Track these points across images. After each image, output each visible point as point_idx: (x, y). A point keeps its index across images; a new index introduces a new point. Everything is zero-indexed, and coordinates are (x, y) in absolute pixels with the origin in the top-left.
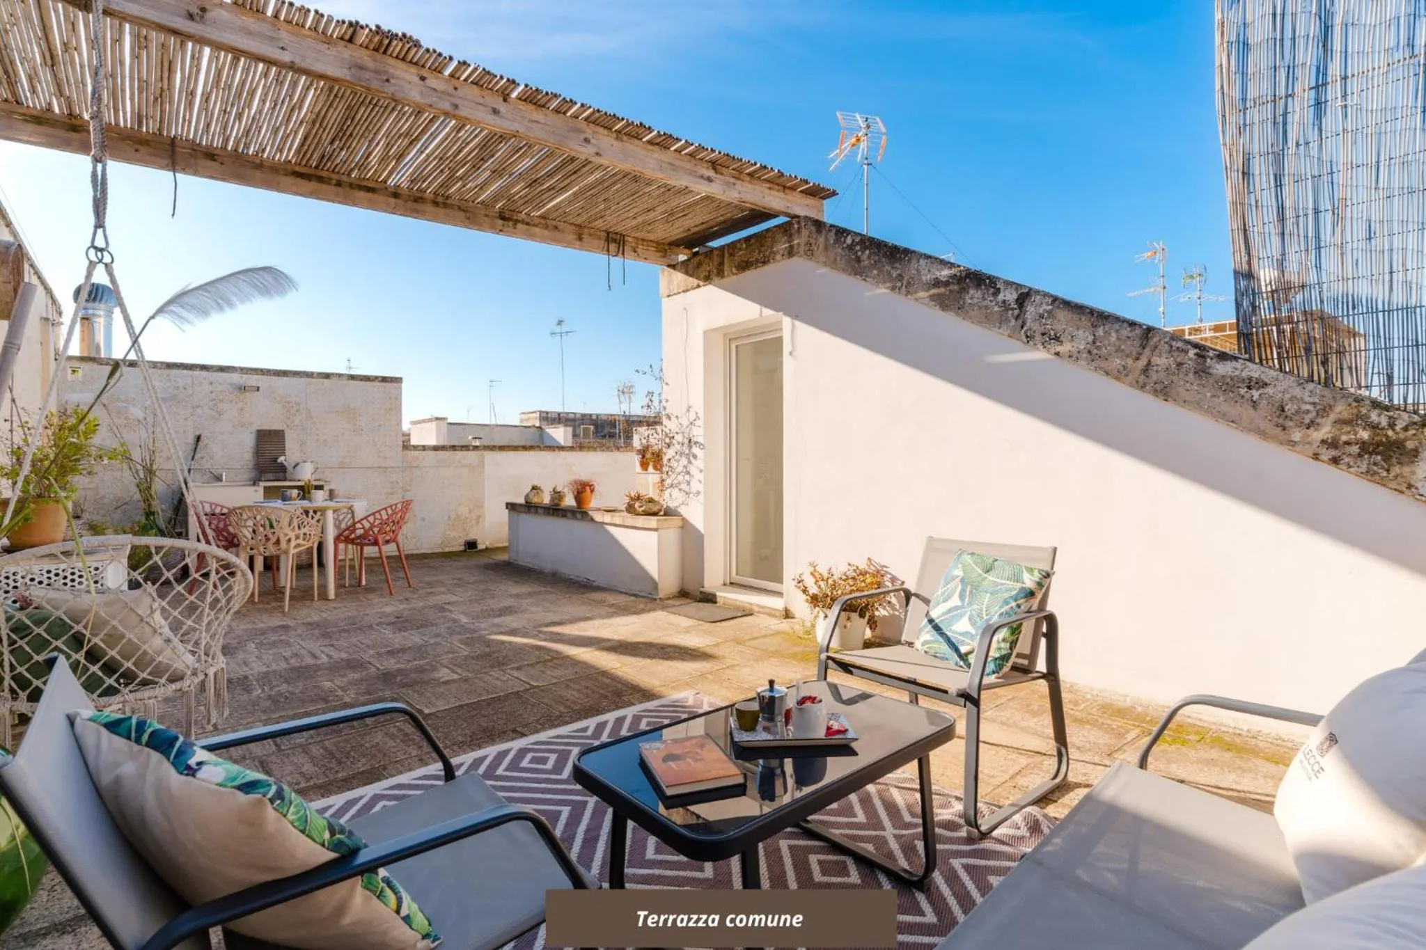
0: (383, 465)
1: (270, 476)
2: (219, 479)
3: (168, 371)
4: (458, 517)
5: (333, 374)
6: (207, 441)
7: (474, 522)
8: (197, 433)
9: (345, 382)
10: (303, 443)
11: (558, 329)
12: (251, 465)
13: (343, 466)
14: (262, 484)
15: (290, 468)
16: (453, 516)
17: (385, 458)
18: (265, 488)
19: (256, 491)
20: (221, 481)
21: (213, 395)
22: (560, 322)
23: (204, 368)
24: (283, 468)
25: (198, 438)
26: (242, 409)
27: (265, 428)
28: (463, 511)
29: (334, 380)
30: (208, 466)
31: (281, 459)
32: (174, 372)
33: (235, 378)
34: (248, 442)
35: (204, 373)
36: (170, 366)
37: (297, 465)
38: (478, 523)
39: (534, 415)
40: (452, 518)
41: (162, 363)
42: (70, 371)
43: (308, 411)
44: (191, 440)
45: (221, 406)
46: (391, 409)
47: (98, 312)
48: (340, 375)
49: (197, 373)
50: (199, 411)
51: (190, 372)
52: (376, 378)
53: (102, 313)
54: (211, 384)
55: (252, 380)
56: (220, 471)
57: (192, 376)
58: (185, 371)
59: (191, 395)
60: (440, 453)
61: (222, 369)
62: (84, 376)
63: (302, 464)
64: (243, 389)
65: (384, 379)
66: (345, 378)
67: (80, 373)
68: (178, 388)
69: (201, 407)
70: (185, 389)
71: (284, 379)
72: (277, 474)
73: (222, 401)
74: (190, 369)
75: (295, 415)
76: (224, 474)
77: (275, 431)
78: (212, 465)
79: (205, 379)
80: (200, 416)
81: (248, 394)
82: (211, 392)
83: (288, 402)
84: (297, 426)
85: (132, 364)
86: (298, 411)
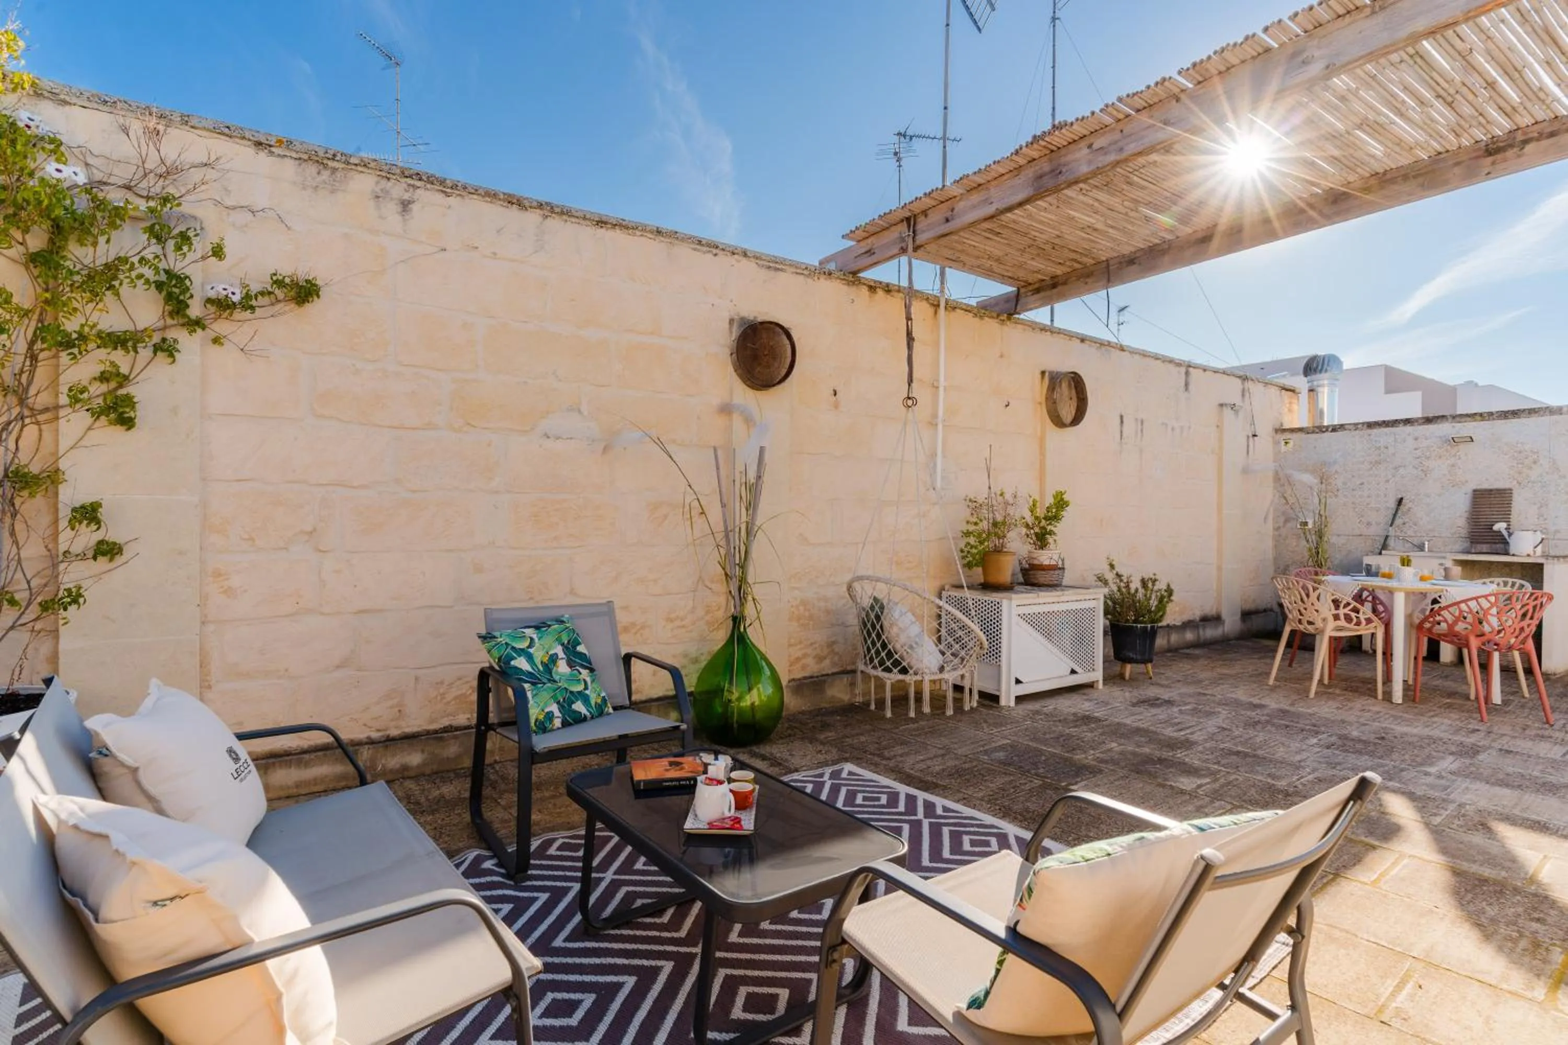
1: (1485, 548)
2: (1420, 548)
3: (1369, 431)
6: (1410, 505)
8: (1399, 496)
10: (1539, 505)
12: (1464, 532)
20: (1423, 550)
21: (1418, 453)
24: (1500, 537)
25: (1400, 502)
26: (1453, 466)
27: (1485, 486)
30: (1410, 533)
31: (1500, 526)
32: (1376, 431)
34: (1461, 504)
35: (1409, 429)
41: (1363, 424)
42: (1283, 443)
43: (1552, 461)
44: (1392, 504)
45: (1427, 464)
47: (1321, 382)
49: (1401, 430)
50: (1402, 471)
51: (1393, 430)
53: (1326, 382)
54: (1416, 439)
56: (1422, 539)
57: (1393, 433)
59: (1394, 454)
62: (1294, 445)
64: (1453, 442)
67: (1291, 445)
68: (1379, 448)
69: (1405, 466)
70: (1387, 448)
71: (1514, 422)
72: (1494, 546)
73: (1428, 458)
74: (1392, 426)
75: (1530, 468)
76: (1426, 543)
77: (1498, 490)
78: (1415, 532)
79: (1409, 435)
80: (1403, 477)
81: (1462, 446)
82: (1416, 449)
83: (1520, 452)
84: (1534, 482)
85: (1335, 429)
86: (1535, 462)
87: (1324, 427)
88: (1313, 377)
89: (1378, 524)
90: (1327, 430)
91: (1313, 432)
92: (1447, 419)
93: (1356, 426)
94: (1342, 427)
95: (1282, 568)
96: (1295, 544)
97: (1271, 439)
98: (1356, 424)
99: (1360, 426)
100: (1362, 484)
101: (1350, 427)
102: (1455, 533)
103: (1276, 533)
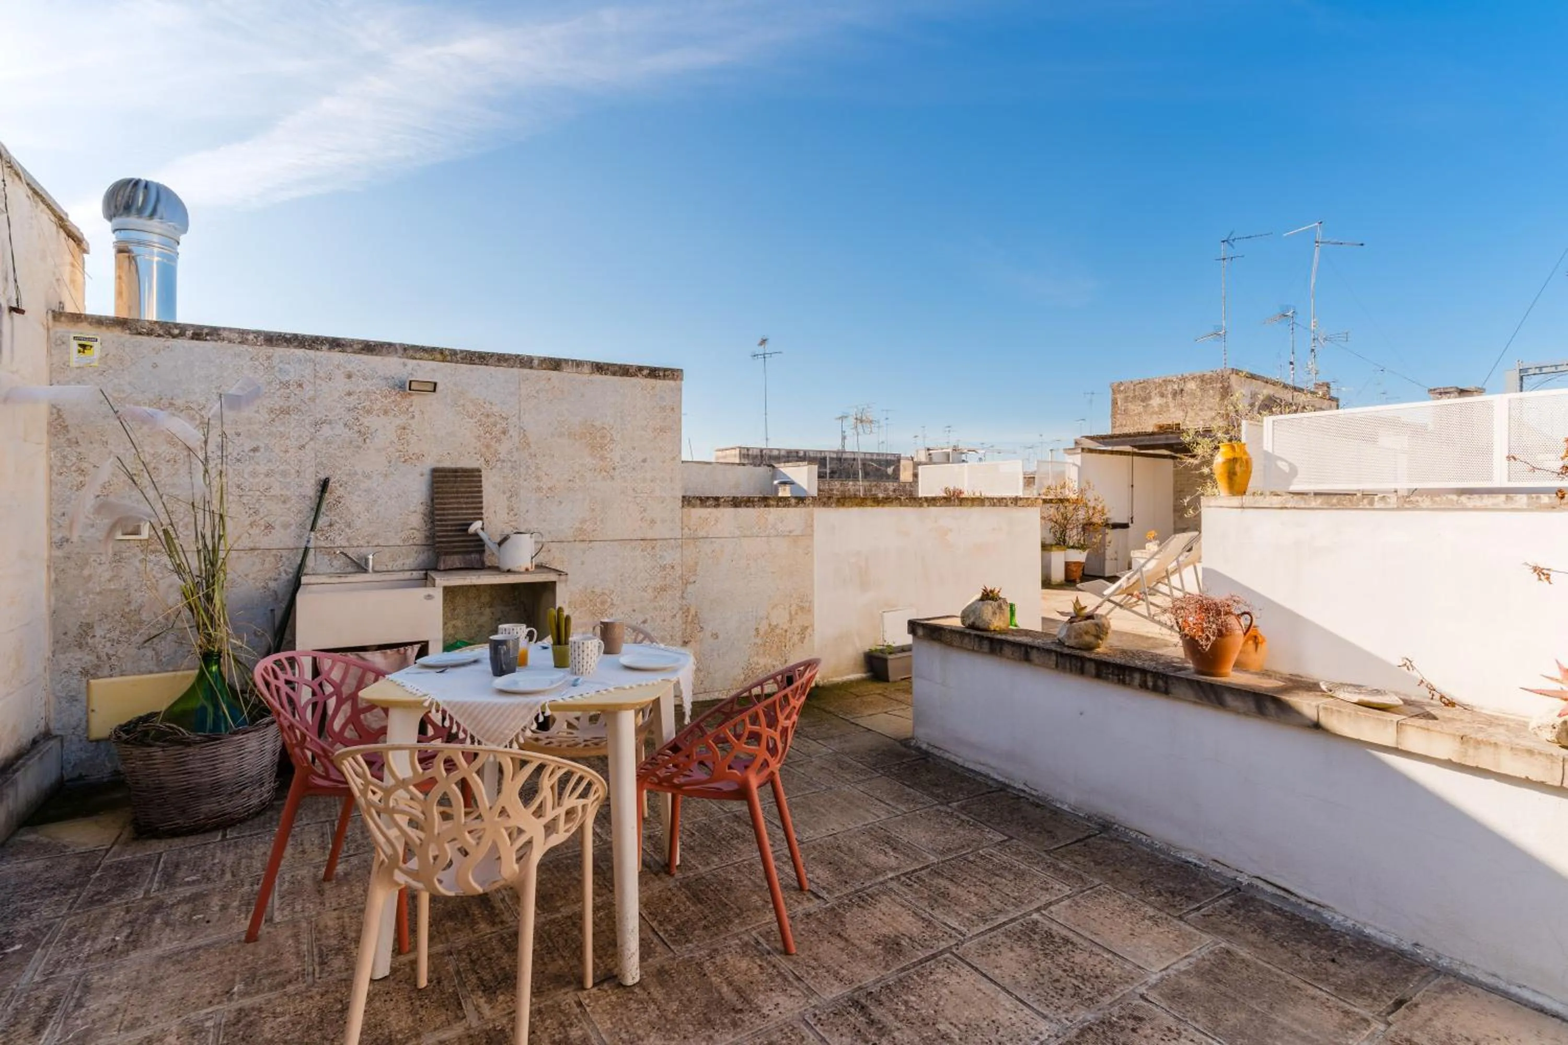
0: (650, 535)
1: (456, 561)
2: (360, 567)
3: (270, 350)
4: (773, 628)
5: (566, 361)
6: (340, 493)
7: (796, 638)
8: (323, 477)
9: (585, 376)
10: (513, 494)
11: (760, 350)
13: (584, 538)
14: (442, 581)
15: (490, 545)
16: (764, 627)
17: (653, 521)
18: (448, 591)
19: (429, 597)
20: (365, 571)
21: (353, 401)
22: (763, 342)
23: (336, 344)
24: (478, 544)
25: (324, 485)
26: (404, 429)
27: (447, 464)
28: (780, 618)
29: (566, 374)
30: (340, 541)
31: (476, 526)
32: (280, 352)
33: (393, 366)
34: (415, 493)
35: (337, 356)
36: (272, 339)
37: (505, 539)
38: (802, 640)
39: (733, 452)
40: (761, 633)
41: (258, 333)
42: (76, 346)
43: (523, 432)
44: (311, 490)
45: (366, 420)
46: (662, 430)
47: (147, 237)
48: (578, 364)
49: (323, 355)
50: (326, 429)
51: (311, 353)
52: (640, 369)
53: (156, 239)
54: (349, 376)
55: (425, 370)
56: (363, 550)
57: (311, 360)
58: (300, 352)
59: (312, 399)
60: (743, 511)
61: (369, 348)
62: (104, 358)
63: (514, 537)
64: (407, 388)
65: (653, 373)
66: (586, 369)
67: (96, 350)
68: (286, 385)
69: (330, 423)
70: (300, 385)
71: (481, 370)
72: (468, 557)
73: (369, 412)
74: (311, 347)
75: (499, 441)
76: (371, 557)
77: (465, 471)
78: (348, 540)
79: (338, 367)
80: (328, 442)
81: (416, 399)
82: (349, 394)
83: (488, 416)
84: (504, 461)
85: (199, 334)
86: (504, 433)
87: (176, 325)
88: (132, 221)
89: (286, 526)
90: (182, 334)
91: (150, 333)
92: (396, 351)
93: (243, 336)
94: (213, 333)
95: (74, 630)
96: (107, 575)
97: (43, 332)
98: (243, 333)
99: (251, 337)
100: (255, 450)
101: (235, 336)
102: (408, 538)
103: (59, 553)
